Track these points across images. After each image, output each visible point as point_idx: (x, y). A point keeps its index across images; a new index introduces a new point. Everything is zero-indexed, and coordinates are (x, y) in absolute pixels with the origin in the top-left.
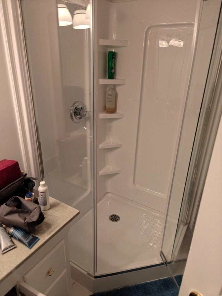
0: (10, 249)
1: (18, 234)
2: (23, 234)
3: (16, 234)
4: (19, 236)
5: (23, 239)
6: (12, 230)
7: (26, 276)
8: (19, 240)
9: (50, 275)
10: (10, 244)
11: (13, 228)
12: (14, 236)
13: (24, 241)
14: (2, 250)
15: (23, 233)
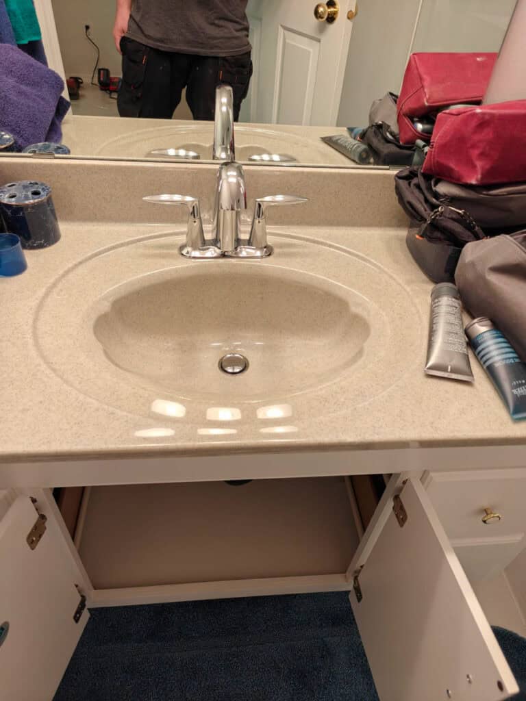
0: (454, 376)
1: (497, 351)
2: (512, 361)
3: (492, 348)
4: (497, 358)
5: (503, 374)
6: (481, 328)
7: (432, 474)
8: (491, 372)
9: (485, 522)
10: (458, 362)
11: (488, 322)
12: (480, 348)
13: (506, 386)
14: (430, 364)
15: (513, 358)
